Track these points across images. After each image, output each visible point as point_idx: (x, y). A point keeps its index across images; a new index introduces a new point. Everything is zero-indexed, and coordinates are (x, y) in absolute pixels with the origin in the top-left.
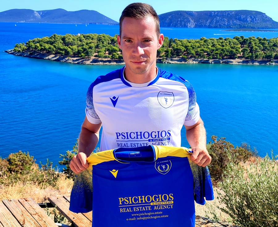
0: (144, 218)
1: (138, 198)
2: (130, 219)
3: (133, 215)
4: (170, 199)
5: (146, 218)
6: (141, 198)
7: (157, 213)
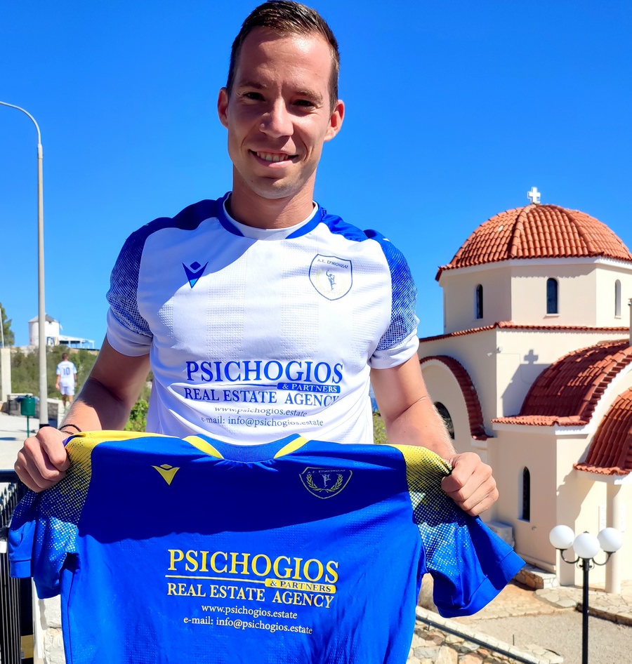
0: (238, 624)
1: (230, 557)
2: (196, 621)
3: (205, 608)
4: (327, 579)
5: (245, 625)
6: (240, 558)
7: (281, 615)
